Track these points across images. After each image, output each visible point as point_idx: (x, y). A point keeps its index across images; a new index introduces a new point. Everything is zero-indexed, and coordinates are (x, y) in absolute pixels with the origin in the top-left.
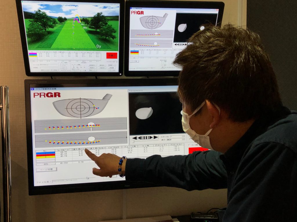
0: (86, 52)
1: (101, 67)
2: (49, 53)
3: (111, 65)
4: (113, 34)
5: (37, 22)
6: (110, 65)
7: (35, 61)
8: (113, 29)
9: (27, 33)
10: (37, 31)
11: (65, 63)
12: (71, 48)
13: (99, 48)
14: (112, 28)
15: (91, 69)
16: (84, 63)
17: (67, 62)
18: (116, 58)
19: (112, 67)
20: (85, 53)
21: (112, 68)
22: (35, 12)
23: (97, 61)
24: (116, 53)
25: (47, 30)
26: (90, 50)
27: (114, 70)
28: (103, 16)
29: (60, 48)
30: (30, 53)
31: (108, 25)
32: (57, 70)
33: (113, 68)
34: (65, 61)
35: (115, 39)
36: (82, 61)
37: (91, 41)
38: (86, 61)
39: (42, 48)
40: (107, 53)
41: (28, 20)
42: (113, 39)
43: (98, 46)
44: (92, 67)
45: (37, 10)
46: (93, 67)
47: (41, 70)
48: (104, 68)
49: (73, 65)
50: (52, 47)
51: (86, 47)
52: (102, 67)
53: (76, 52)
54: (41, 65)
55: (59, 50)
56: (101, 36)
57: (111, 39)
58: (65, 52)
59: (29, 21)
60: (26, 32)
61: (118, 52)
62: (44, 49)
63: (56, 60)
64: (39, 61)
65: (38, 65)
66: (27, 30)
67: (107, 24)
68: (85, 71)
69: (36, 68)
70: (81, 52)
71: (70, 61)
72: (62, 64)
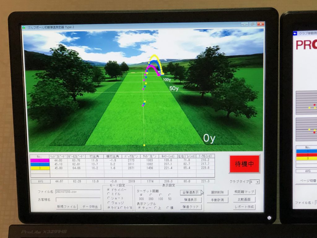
0: (176, 156)
1: (214, 197)
2: (79, 160)
3: (243, 192)
4: (249, 104)
5: (54, 78)
6: (239, 191)
7: (44, 181)
8: (249, 91)
9: (29, 107)
10: (54, 100)
11: (120, 185)
12: (136, 146)
13: (208, 144)
14: (244, 87)
15: (186, 205)
16: (170, 185)
17: (124, 185)
18: (256, 170)
19: (244, 197)
20: (172, 157)
21: (246, 199)
22: (53, 52)
23: (203, 179)
24: (257, 158)
25: (78, 97)
26: (186, 150)
27: (251, 204)
28: (221, 57)
29: (109, 146)
30: (32, 160)
31: (235, 80)
32: (99, 208)
33: (249, 199)
34: (119, 182)
35: (252, 118)
36: (163, 182)
37: (188, 124)
38: (174, 182)
39: (64, 145)
40: (232, 158)
41: (33, 73)
42: (248, 117)
43: (206, 136)
44: (191, 197)
45: (57, 47)
46: (193, 197)
47: (58, 206)
48: (223, 200)
49: (140, 193)
50: (88, 143)
51: (176, 143)
52: (217, 197)
53: (149, 157)
54: (58, 191)
55: (105, 151)
56: (216, 111)
57: (244, 116)
58: (120, 156)
59: (37, 74)
60: (28, 103)
61: (261, 154)
62: (68, 147)
63: (96, 179)
64: (53, 181)
65: (52, 192)
66: (31, 99)
67: (231, 76)
68: (172, 208)
69: (46, 199)
70: (161, 156)
71: (132, 180)
72: (111, 188)
